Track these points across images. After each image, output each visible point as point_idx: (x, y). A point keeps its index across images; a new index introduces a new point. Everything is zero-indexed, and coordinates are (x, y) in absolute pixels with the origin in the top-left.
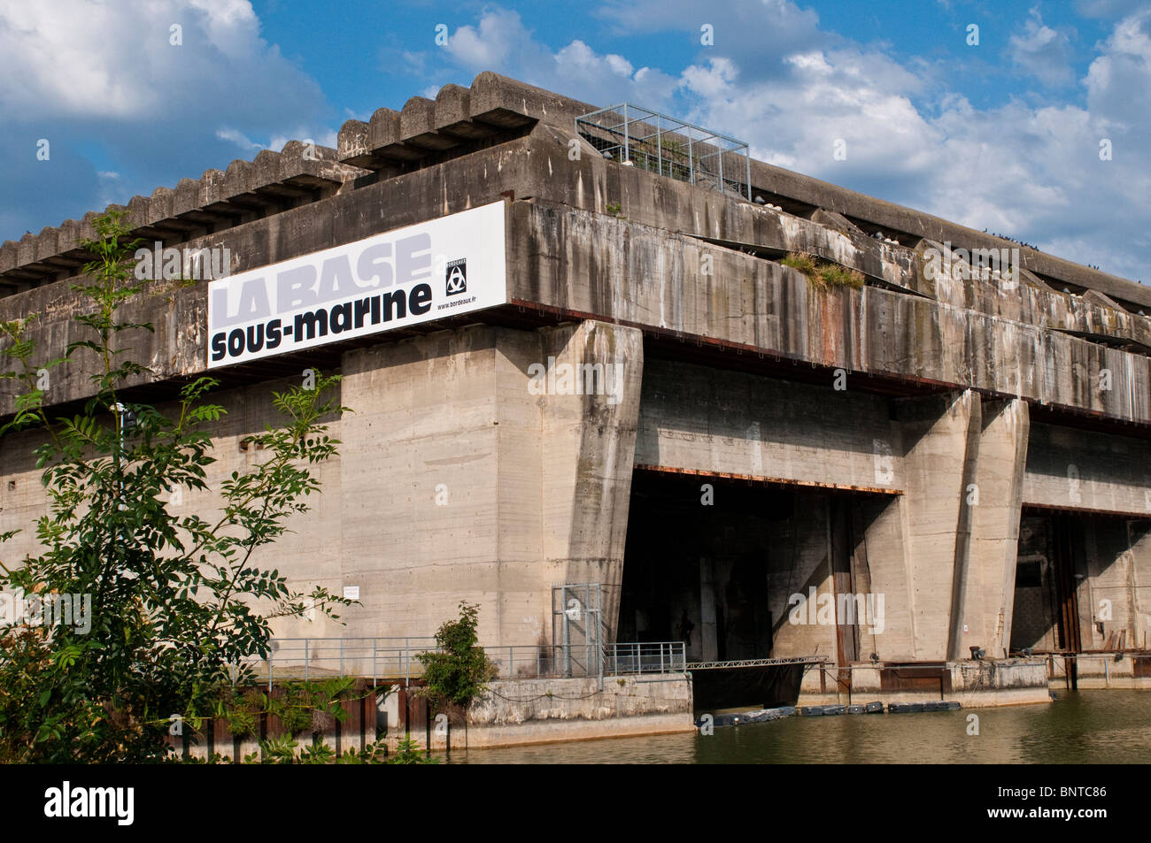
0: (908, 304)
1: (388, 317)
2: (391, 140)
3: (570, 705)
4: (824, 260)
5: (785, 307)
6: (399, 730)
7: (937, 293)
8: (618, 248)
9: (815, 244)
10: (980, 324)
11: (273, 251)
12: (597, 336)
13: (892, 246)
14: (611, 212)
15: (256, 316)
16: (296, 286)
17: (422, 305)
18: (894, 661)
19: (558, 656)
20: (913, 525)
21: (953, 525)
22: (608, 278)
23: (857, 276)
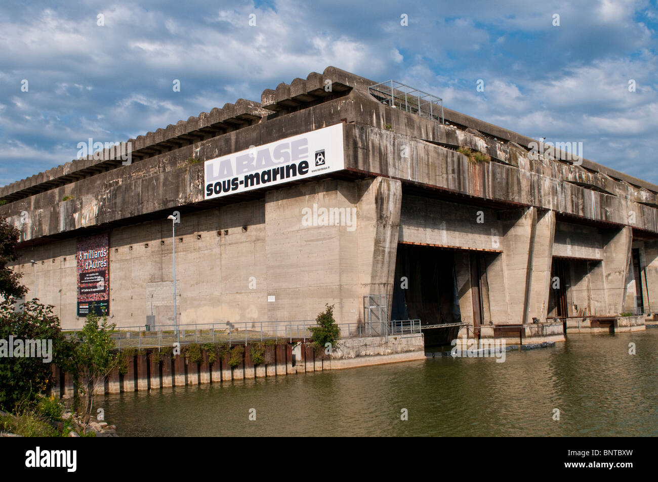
0: (508, 170)
1: (288, 176)
2: (286, 97)
3: (375, 349)
4: (475, 150)
5: (459, 171)
6: (302, 362)
7: (519, 165)
8: (390, 144)
9: (471, 143)
10: (536, 178)
11: (233, 147)
12: (383, 184)
13: (501, 144)
14: (387, 128)
15: (226, 176)
16: (245, 163)
17: (304, 170)
18: (500, 324)
19: (366, 327)
20: (508, 265)
21: (526, 266)
22: (387, 158)
23: (488, 157)
